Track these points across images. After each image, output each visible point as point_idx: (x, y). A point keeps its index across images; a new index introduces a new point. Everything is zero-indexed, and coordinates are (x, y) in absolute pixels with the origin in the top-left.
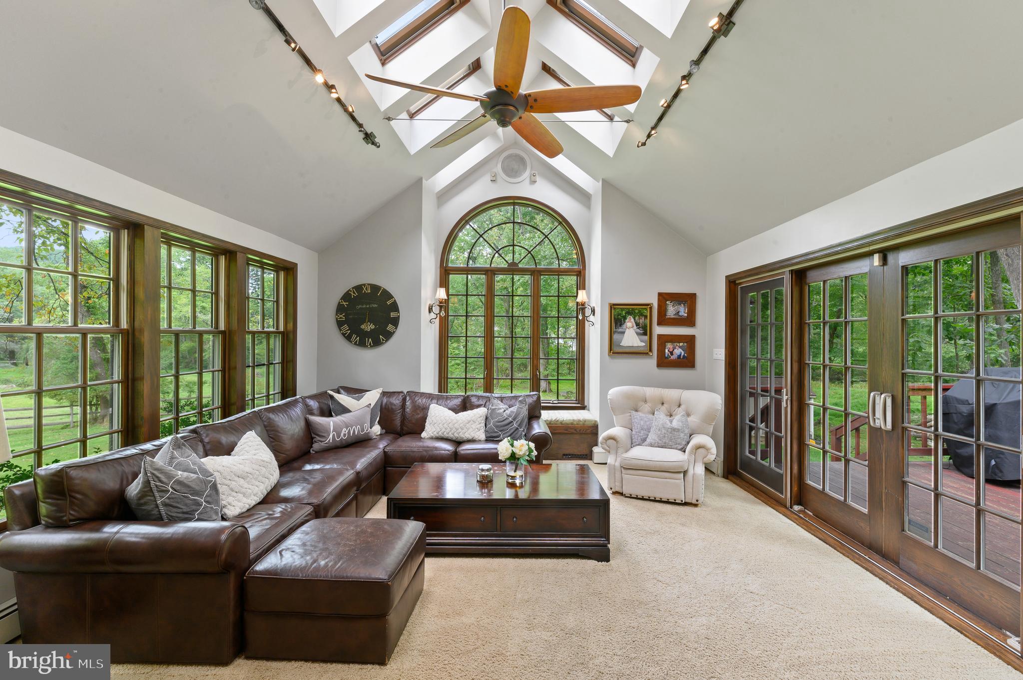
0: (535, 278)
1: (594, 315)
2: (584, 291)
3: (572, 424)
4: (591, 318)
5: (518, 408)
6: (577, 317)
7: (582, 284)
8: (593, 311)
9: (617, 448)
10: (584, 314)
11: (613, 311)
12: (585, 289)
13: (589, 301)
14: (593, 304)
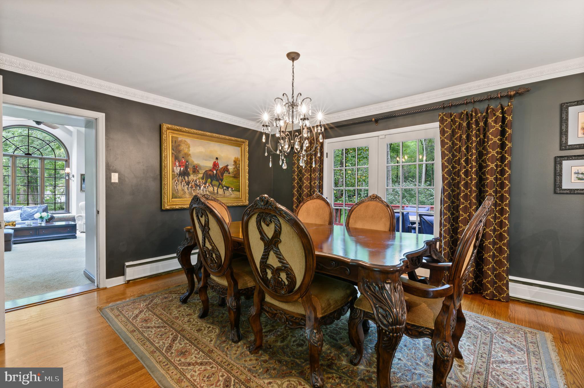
0: (42, 161)
1: (74, 177)
2: (69, 168)
3: (63, 217)
4: (73, 179)
5: (38, 209)
6: (65, 178)
7: (68, 166)
8: (73, 176)
9: (82, 219)
10: (69, 177)
11: (82, 176)
12: (69, 167)
13: (72, 172)
14: (73, 174)
